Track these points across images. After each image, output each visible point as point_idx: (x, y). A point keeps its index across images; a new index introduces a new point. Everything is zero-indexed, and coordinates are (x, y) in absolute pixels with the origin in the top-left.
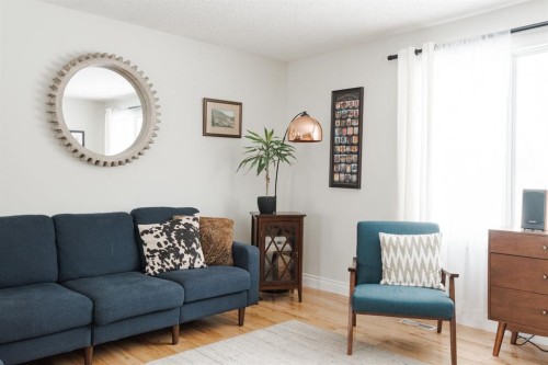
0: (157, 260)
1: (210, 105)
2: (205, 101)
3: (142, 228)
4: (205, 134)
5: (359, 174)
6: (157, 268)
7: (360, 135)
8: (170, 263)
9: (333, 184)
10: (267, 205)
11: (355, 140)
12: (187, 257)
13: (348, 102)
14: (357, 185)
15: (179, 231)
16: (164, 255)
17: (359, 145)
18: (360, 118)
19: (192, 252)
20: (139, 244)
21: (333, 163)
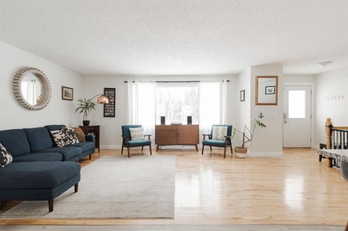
0: (62, 142)
1: (65, 89)
2: (63, 87)
3: (52, 132)
4: (63, 99)
5: (114, 113)
6: (63, 145)
7: (114, 102)
8: (68, 143)
9: (105, 116)
10: (86, 123)
11: (113, 103)
12: (74, 140)
13: (110, 92)
14: (114, 116)
15: (68, 132)
16: (65, 140)
17: (114, 105)
18: (115, 97)
19: (74, 138)
20: (52, 138)
21: (105, 110)
